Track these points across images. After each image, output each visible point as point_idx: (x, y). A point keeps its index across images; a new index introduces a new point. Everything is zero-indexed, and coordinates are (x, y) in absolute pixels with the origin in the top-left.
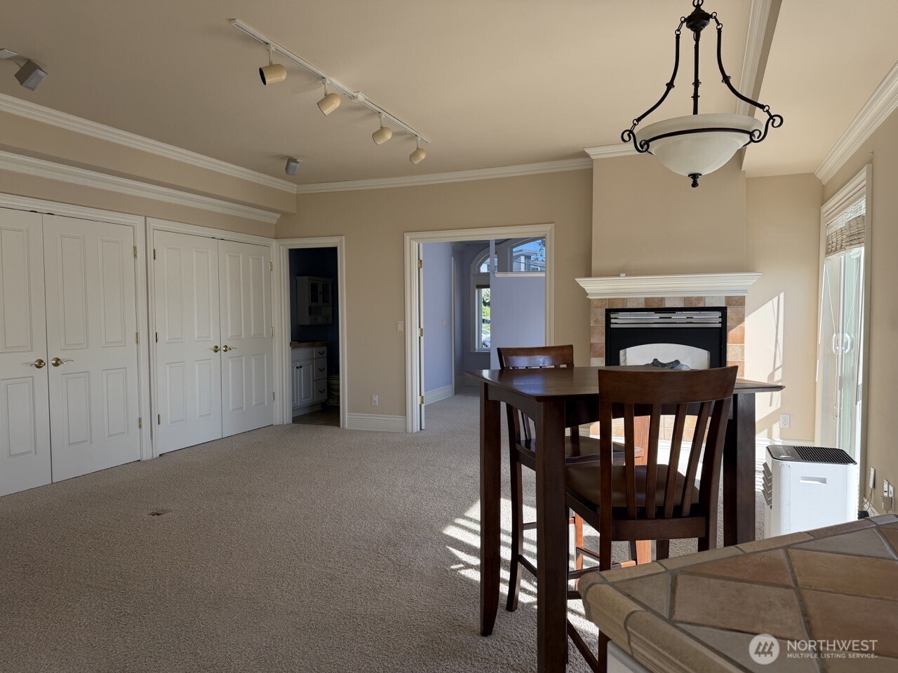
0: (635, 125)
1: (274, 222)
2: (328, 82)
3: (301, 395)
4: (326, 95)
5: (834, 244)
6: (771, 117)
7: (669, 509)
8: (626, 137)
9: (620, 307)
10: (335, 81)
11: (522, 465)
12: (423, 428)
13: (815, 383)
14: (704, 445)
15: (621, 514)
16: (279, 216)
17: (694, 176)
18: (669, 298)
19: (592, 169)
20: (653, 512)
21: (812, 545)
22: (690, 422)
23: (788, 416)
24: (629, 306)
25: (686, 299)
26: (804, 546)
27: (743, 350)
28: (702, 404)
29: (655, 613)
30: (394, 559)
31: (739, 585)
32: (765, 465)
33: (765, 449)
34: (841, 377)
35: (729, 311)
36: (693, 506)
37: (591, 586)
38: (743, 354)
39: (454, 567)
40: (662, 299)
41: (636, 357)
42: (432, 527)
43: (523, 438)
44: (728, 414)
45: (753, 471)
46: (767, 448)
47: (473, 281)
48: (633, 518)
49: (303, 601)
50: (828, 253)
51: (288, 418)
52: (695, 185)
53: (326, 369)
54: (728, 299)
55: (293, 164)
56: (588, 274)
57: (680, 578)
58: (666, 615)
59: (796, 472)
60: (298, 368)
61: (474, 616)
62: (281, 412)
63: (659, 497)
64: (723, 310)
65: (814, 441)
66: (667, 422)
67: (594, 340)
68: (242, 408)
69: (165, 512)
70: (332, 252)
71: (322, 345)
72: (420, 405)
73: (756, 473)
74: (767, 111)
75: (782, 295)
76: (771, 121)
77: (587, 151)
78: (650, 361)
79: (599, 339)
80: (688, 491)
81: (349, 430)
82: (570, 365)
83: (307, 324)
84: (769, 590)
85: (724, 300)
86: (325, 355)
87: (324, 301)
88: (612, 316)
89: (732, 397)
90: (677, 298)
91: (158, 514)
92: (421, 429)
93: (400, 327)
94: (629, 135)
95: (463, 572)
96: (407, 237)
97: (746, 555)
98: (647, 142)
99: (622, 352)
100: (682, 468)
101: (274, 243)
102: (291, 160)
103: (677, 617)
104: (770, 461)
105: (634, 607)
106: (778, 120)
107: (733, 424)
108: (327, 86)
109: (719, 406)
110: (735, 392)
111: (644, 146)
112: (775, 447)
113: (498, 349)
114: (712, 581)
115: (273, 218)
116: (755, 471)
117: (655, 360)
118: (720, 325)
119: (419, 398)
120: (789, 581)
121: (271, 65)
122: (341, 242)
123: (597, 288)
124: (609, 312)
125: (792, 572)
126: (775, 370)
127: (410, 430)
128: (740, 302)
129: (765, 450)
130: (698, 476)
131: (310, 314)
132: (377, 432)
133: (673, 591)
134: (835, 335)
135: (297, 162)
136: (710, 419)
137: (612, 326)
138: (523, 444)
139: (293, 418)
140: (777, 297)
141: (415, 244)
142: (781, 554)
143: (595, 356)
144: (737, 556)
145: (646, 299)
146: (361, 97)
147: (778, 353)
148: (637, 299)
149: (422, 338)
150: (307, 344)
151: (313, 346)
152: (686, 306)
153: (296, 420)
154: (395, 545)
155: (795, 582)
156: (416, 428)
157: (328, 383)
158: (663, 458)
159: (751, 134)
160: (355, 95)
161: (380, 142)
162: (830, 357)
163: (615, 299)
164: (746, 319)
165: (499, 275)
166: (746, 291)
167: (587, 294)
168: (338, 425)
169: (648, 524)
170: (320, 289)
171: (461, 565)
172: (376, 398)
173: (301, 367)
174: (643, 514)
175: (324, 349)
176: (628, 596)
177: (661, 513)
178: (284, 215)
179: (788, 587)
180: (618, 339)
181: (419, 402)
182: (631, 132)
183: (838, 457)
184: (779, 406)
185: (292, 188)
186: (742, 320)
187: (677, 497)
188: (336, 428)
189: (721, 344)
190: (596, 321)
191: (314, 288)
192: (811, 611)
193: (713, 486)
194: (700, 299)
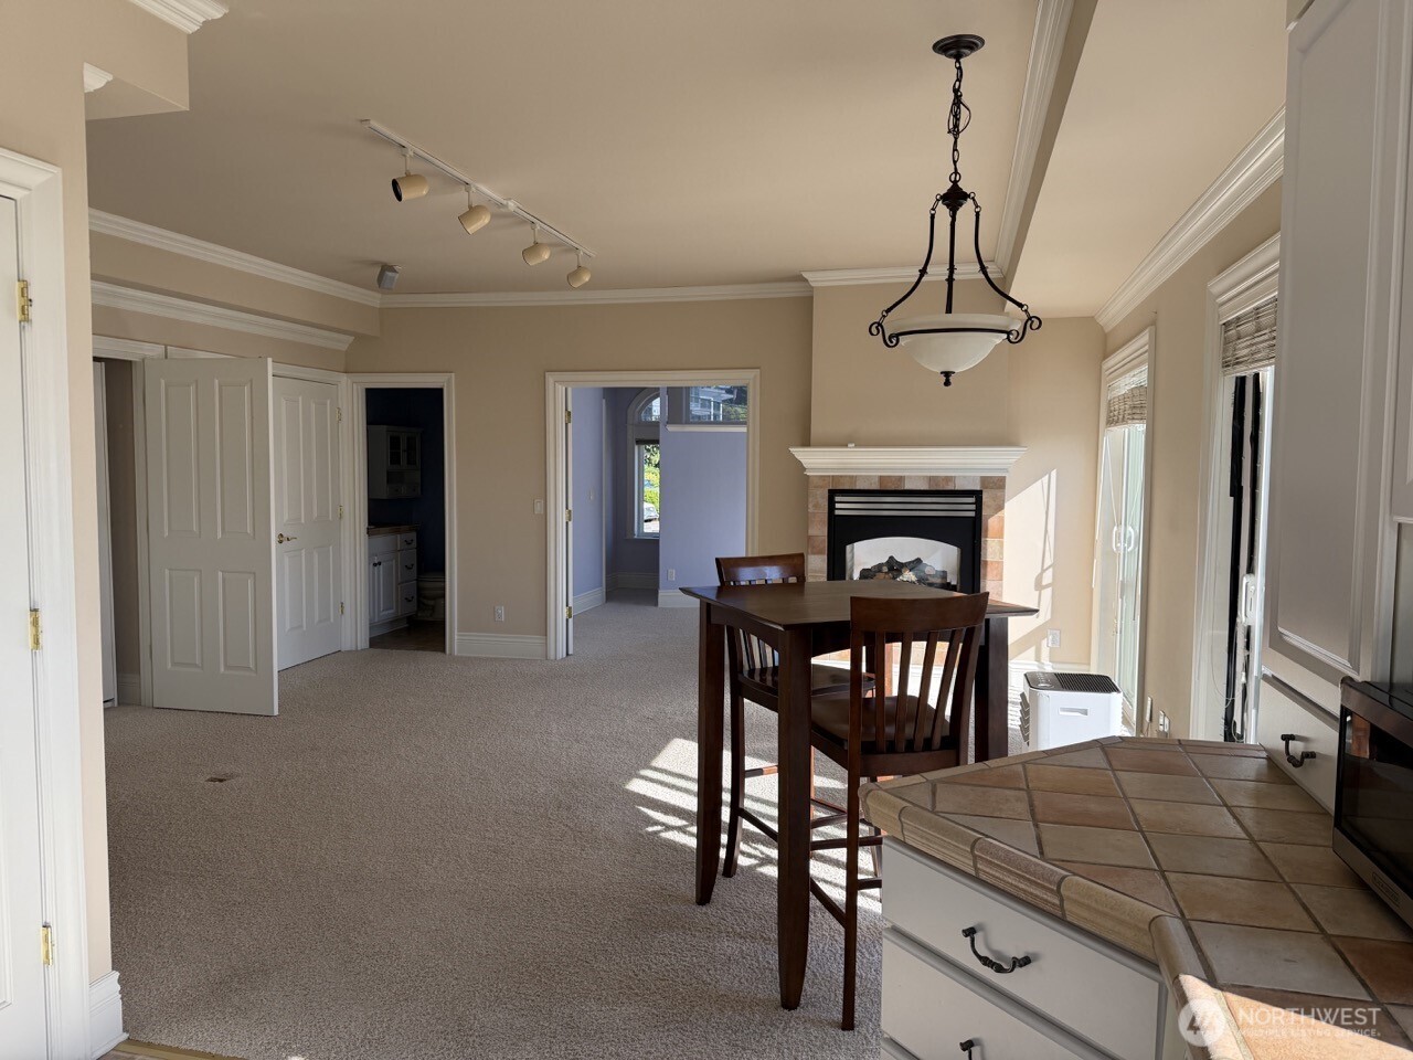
0: (884, 316)
1: (344, 347)
2: (473, 189)
3: (379, 607)
4: (470, 207)
5: (1116, 413)
6: (1030, 318)
7: (919, 743)
8: (874, 331)
9: (847, 487)
10: (484, 188)
11: (746, 700)
12: (570, 652)
13: (1092, 590)
14: (955, 670)
15: (870, 749)
16: (351, 339)
17: (947, 374)
18: (910, 477)
19: (812, 297)
20: (902, 746)
21: (1044, 761)
22: (942, 648)
23: (1058, 632)
24: (860, 486)
25: (931, 479)
26: (1038, 761)
27: (1002, 546)
28: (953, 632)
29: (922, 808)
30: (571, 825)
31: (985, 789)
32: (1023, 695)
33: (1023, 677)
34: (1122, 582)
35: (985, 497)
36: (943, 738)
37: (869, 792)
38: (1002, 553)
39: (650, 829)
40: (901, 479)
41: (866, 554)
42: (612, 785)
43: (746, 667)
44: (979, 640)
45: (1005, 702)
46: (1025, 675)
47: (631, 435)
48: (882, 753)
49: (466, 878)
50: (1111, 422)
51: (362, 641)
52: (947, 383)
53: (415, 568)
54: (984, 480)
55: (390, 274)
56: (806, 442)
57: (938, 786)
58: (929, 807)
59: (1055, 703)
60: (375, 565)
61: (688, 883)
62: (353, 631)
63: (909, 730)
64: (977, 494)
65: (1089, 664)
66: (918, 648)
67: (812, 532)
68: (301, 626)
69: (232, 776)
70: (437, 395)
71: (410, 530)
72: (567, 620)
73: (1009, 705)
74: (1026, 311)
75: (1054, 473)
76: (1029, 322)
77: (805, 275)
78: (885, 560)
79: (820, 530)
80: (938, 722)
81: (462, 657)
82: (801, 578)
83: (385, 497)
84: (1008, 792)
85: (978, 481)
86: (414, 544)
87: (409, 463)
88: (837, 499)
89: (983, 624)
90: (919, 477)
91: (221, 781)
92: (567, 654)
93: (539, 508)
94: (877, 328)
95: (664, 835)
96: (550, 378)
97: (991, 769)
98: (897, 336)
99: (848, 547)
100: (932, 701)
101: (344, 378)
102: (386, 268)
103: (937, 809)
104: (1027, 690)
105: (905, 804)
106: (1036, 323)
107: (984, 651)
108: (471, 194)
109: (970, 633)
110: (987, 616)
111: (892, 340)
112: (1033, 674)
113: (717, 560)
114: (964, 787)
115: (342, 343)
116: (1007, 702)
117: (891, 558)
118: (972, 514)
119: (565, 610)
120: (1023, 786)
121: (408, 175)
122: (449, 381)
123: (819, 461)
124: (832, 493)
125: (1027, 780)
126: (1043, 571)
127: (552, 657)
128: (998, 484)
129: (1022, 679)
130: (948, 712)
131: (389, 481)
132: (503, 660)
133: (934, 794)
134: (1115, 528)
135: (395, 271)
136: (961, 645)
137: (837, 512)
138: (746, 674)
139: (370, 639)
140: (1047, 476)
141: (561, 389)
142: (1020, 768)
143: (814, 553)
144: (983, 770)
145: (881, 477)
146: (512, 205)
147: (1047, 548)
148: (868, 477)
149: (570, 523)
150: (387, 529)
151: (398, 532)
152: (932, 489)
153: (374, 642)
154: (569, 808)
155: (1028, 786)
156: (561, 653)
157: (419, 589)
158: (913, 689)
159: (1009, 333)
160: (505, 202)
161: (533, 262)
162: (1110, 555)
163: (841, 476)
164: (1006, 505)
165: (671, 428)
166: (1006, 470)
167: (805, 469)
168: (443, 650)
169: (897, 757)
170: (403, 445)
171: (659, 828)
172: (501, 611)
173: (380, 564)
174: (892, 748)
175: (413, 535)
176: (900, 798)
177: (910, 747)
178: (359, 337)
179: (1023, 789)
180: (844, 532)
181: (565, 616)
182: (880, 324)
183: (1101, 684)
184: (1049, 617)
185: (374, 299)
186: (1000, 507)
187: (927, 732)
188: (439, 655)
189: (974, 538)
190: (815, 506)
191: (394, 442)
192: (1036, 803)
193: (963, 719)
194: (948, 479)
